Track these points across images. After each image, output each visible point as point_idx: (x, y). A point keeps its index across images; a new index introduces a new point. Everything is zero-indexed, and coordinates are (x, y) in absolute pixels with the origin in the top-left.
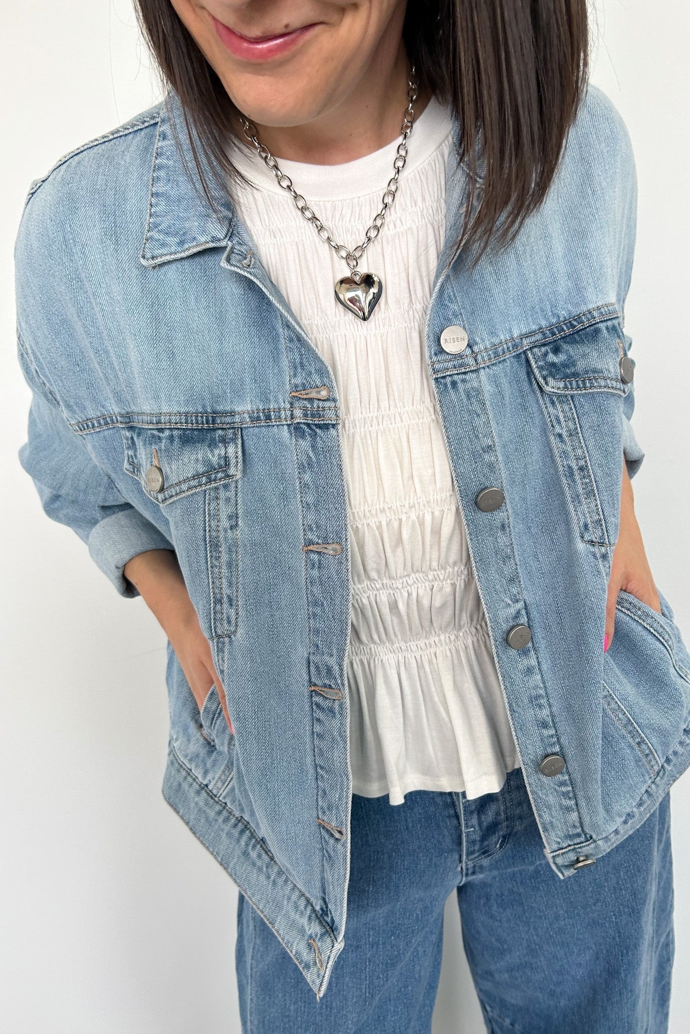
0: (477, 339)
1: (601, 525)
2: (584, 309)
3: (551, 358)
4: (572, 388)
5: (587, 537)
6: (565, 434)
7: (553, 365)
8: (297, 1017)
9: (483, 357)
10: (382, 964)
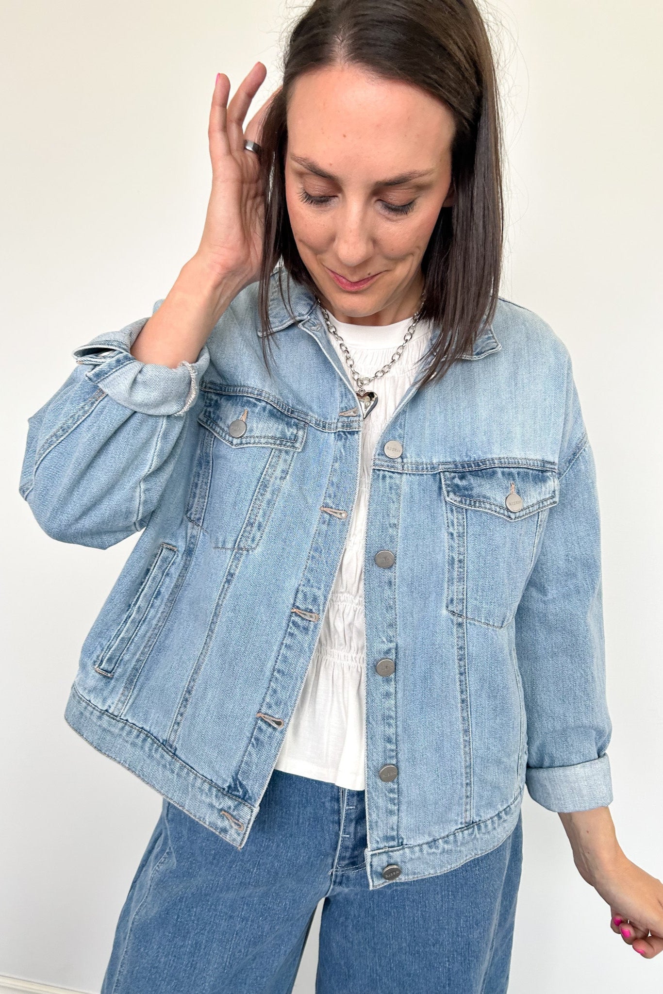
0: (408, 455)
1: (463, 603)
2: (489, 456)
3: (457, 481)
4: (465, 504)
5: (450, 608)
6: (455, 535)
7: (457, 486)
8: (165, 969)
9: (408, 467)
10: (246, 940)
